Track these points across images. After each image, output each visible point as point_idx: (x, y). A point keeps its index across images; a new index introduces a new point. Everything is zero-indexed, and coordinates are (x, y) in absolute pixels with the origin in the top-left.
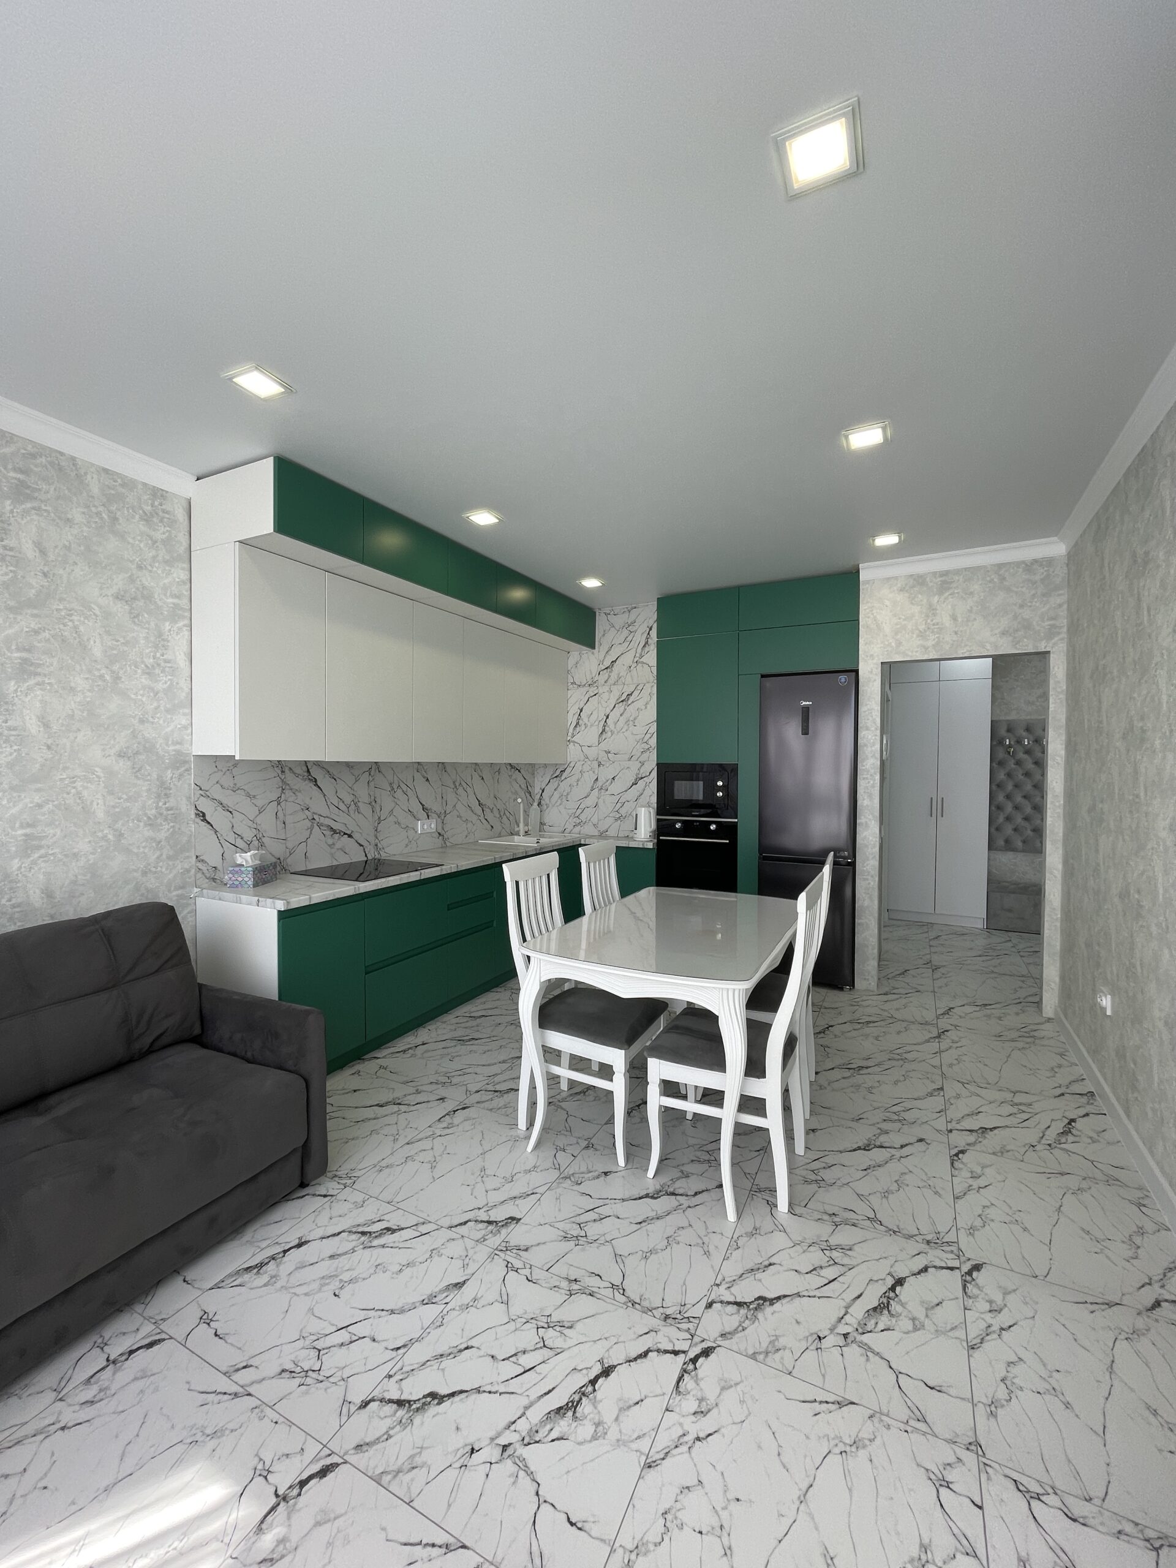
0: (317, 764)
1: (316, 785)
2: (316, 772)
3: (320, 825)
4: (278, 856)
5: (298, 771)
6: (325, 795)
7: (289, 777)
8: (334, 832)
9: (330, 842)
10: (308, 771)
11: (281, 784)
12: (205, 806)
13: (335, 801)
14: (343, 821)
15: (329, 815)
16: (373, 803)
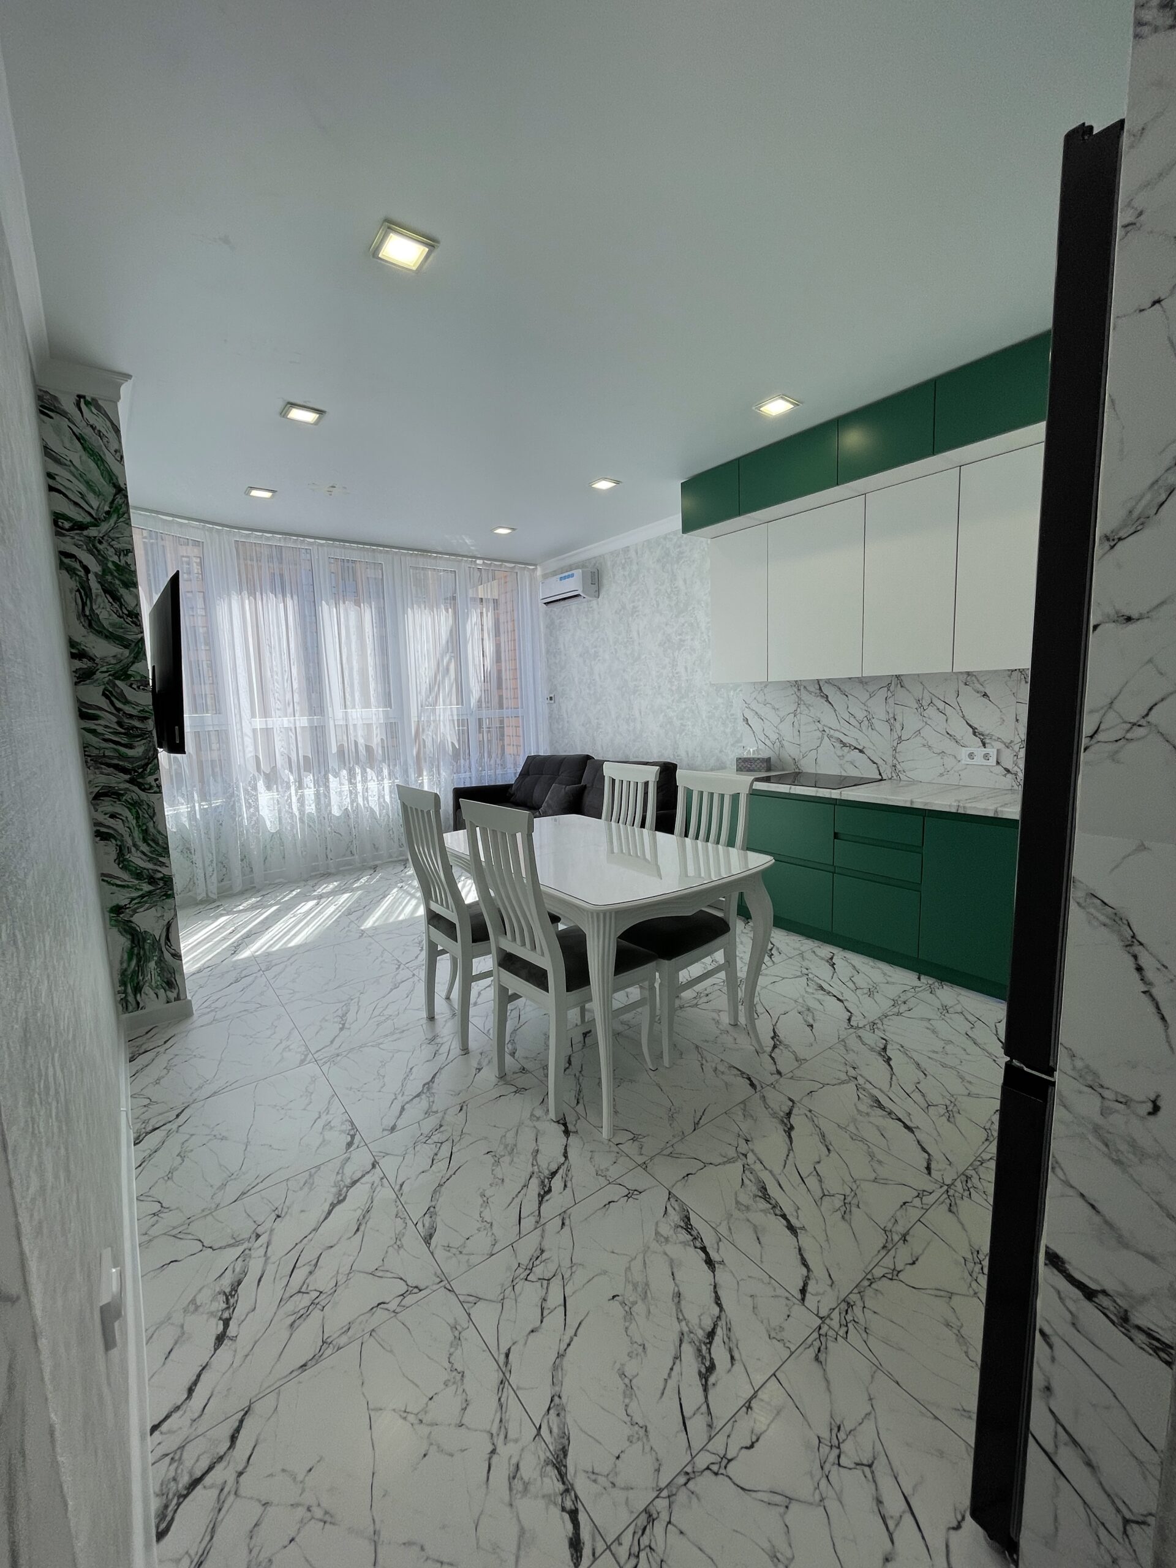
0: (828, 681)
1: (827, 700)
2: (826, 689)
3: (830, 737)
4: (793, 757)
5: (811, 689)
6: (835, 710)
7: (804, 695)
8: (844, 745)
9: (840, 753)
10: (820, 688)
11: (797, 700)
12: (749, 715)
13: (846, 716)
14: (853, 736)
15: (839, 729)
16: (892, 721)
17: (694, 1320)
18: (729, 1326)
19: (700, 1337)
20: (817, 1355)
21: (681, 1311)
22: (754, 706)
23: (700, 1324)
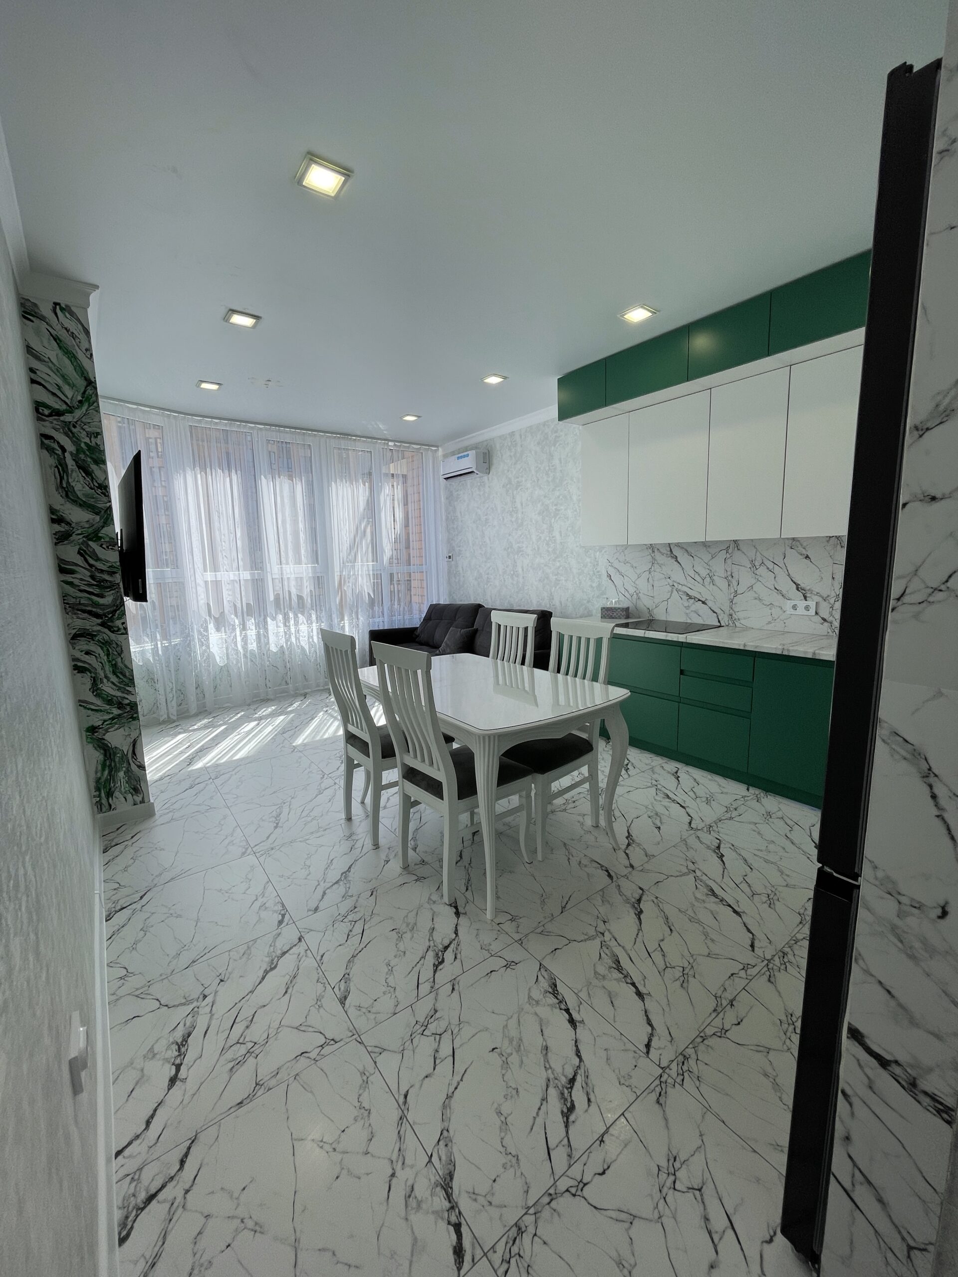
0: (678, 545)
1: (677, 561)
2: (676, 552)
3: (678, 590)
4: (648, 607)
5: (664, 551)
6: (683, 569)
7: (657, 555)
8: (690, 597)
9: (686, 604)
10: (671, 550)
11: (651, 560)
12: (612, 571)
13: (692, 573)
14: (698, 590)
15: (686, 584)
16: (730, 578)
17: (559, 1070)
18: (587, 1074)
19: (563, 1083)
20: (658, 1099)
21: (548, 1061)
22: (616, 564)
23: (563, 1072)
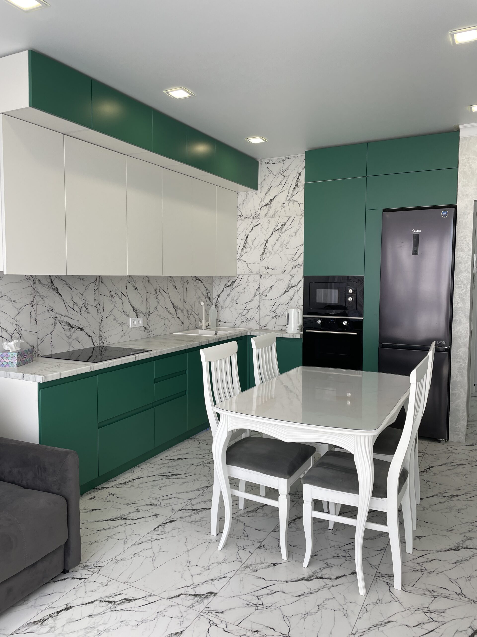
0: (57, 277)
1: (58, 292)
2: (57, 284)
3: (61, 322)
4: (31, 344)
5: (45, 282)
6: (64, 300)
7: (39, 287)
8: (71, 326)
9: (68, 334)
10: (52, 282)
11: (33, 292)
13: (71, 304)
14: (77, 319)
15: (67, 315)
16: (98, 306)
